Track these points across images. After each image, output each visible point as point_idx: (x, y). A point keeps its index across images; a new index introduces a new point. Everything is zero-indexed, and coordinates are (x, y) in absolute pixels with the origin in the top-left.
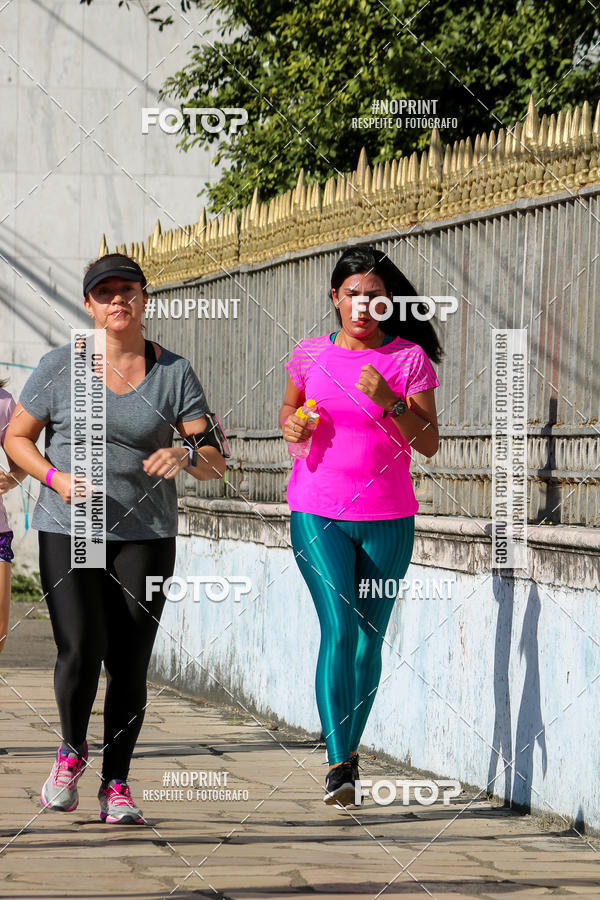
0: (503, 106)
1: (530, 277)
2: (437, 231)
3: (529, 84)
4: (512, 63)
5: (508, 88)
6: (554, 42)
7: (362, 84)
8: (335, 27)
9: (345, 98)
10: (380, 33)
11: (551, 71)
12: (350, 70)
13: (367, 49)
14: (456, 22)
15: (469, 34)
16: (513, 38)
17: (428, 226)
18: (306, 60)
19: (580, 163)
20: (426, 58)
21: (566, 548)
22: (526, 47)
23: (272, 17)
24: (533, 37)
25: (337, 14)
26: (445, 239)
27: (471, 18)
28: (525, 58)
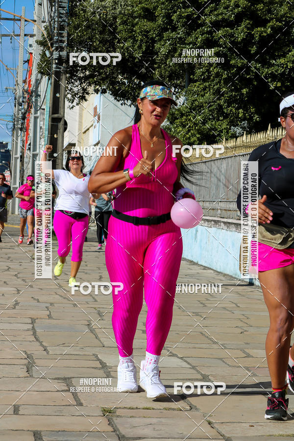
0: (218, 138)
1: (223, 171)
2: (206, 162)
3: (223, 134)
4: (220, 130)
5: (219, 135)
6: (228, 127)
7: (192, 134)
8: (186, 122)
9: (188, 136)
10: (195, 124)
11: (227, 132)
12: (189, 131)
13: (192, 127)
14: (210, 122)
15: (212, 124)
16: (220, 126)
17: (204, 161)
18: (181, 129)
19: (234, 150)
20: (204, 129)
21: (229, 223)
22: (223, 128)
23: (174, 121)
24: (224, 126)
25: (187, 120)
26: (207, 163)
27: (212, 121)
28: (223, 129)
